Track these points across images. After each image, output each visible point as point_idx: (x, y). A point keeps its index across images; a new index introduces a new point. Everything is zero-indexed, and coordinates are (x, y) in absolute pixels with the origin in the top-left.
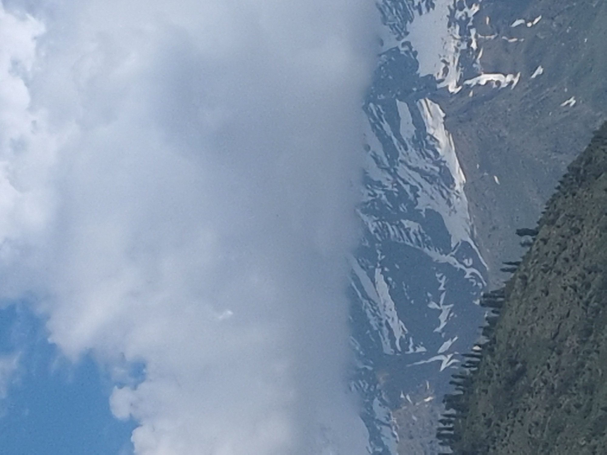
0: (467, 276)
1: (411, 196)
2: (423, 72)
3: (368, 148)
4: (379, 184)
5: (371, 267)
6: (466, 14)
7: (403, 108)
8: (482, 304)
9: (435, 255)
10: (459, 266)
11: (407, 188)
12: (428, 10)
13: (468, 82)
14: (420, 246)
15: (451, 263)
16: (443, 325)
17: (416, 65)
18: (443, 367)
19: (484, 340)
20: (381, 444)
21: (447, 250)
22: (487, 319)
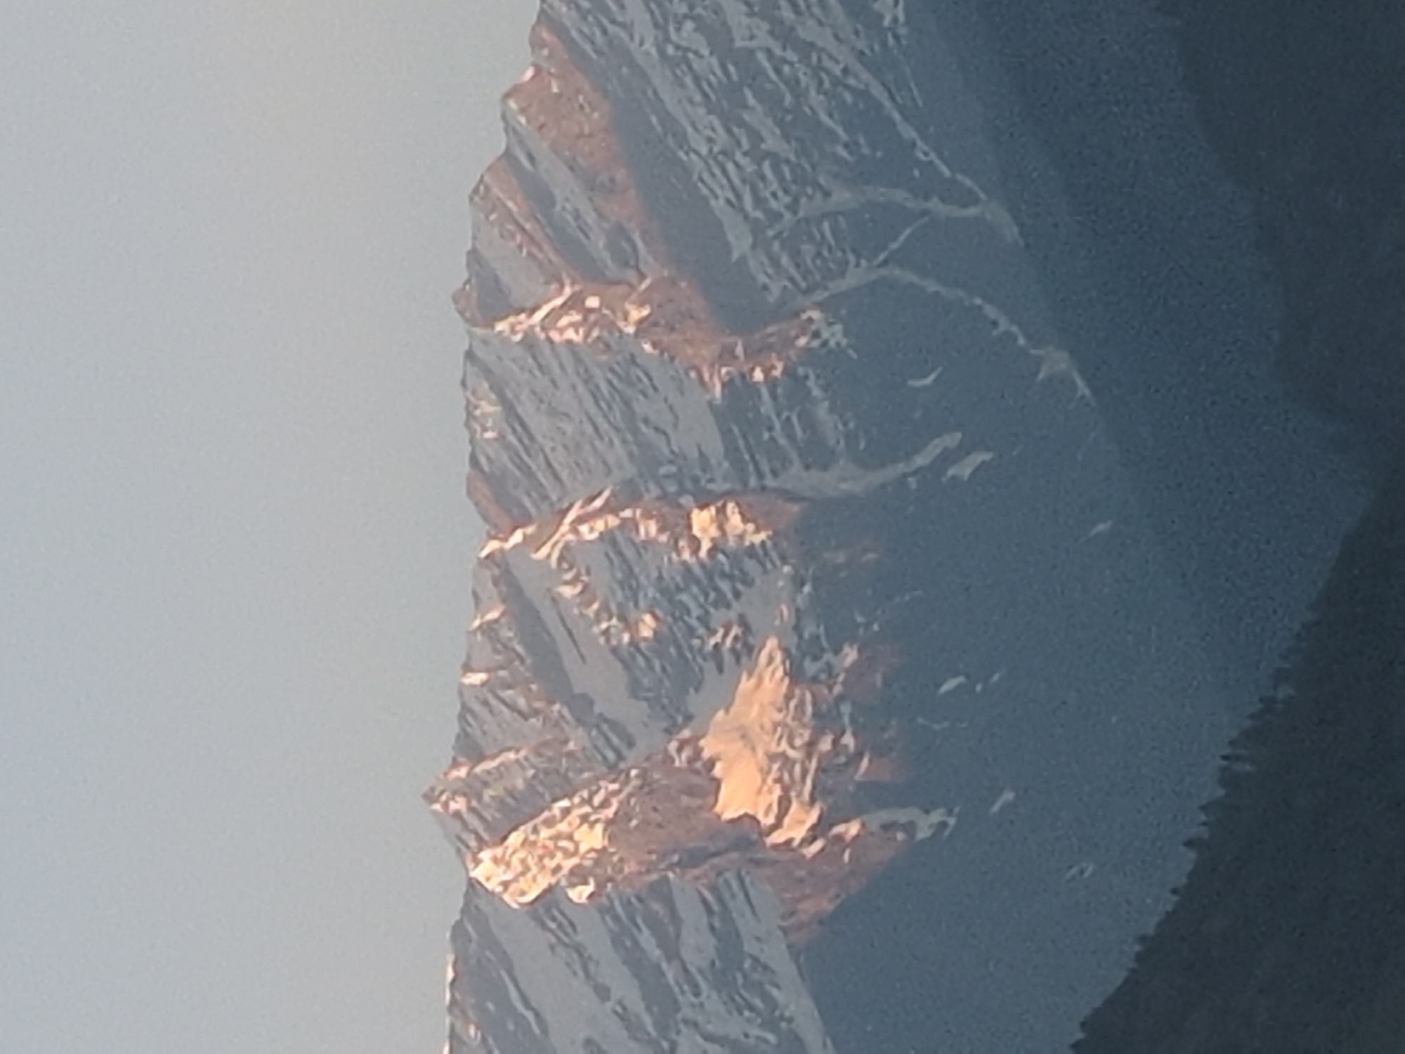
2: (729, 807)
3: (605, 993)
6: (829, 665)
12: (738, 660)
13: (840, 829)
17: (713, 789)
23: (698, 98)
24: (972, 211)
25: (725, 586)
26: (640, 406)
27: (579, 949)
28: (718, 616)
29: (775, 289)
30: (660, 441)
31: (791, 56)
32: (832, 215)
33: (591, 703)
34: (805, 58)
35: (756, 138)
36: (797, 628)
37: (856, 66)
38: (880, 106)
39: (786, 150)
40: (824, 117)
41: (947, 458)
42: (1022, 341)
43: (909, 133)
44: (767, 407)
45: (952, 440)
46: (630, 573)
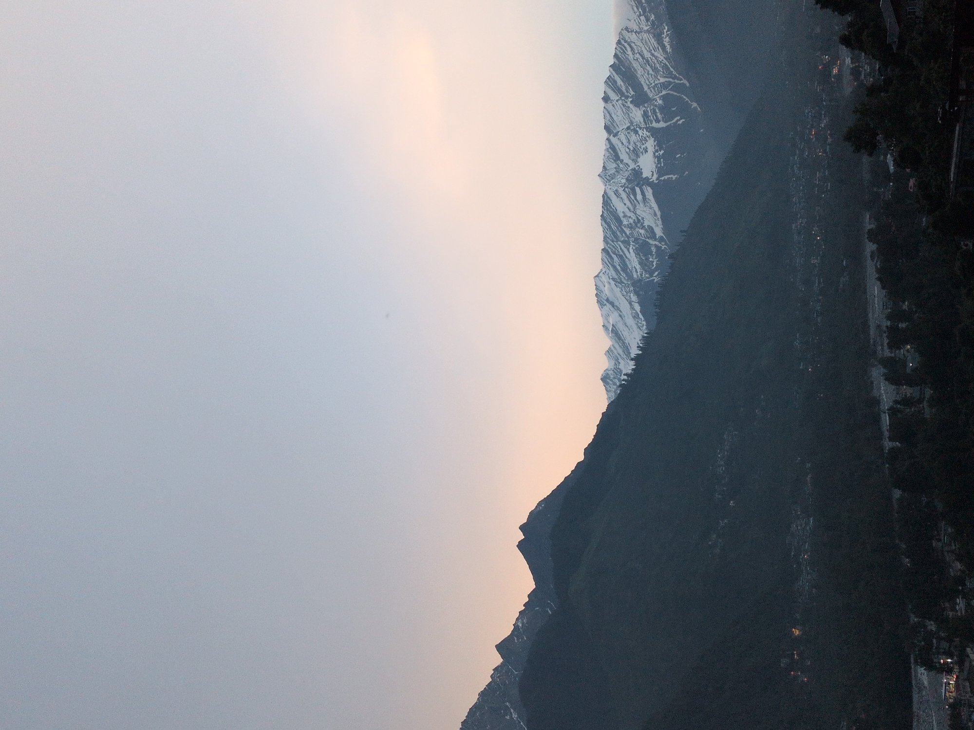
0: (663, 248)
1: (642, 221)
2: (644, 176)
3: (625, 204)
4: (630, 217)
5: (628, 247)
6: (659, 154)
7: (638, 190)
8: (669, 258)
9: (651, 242)
10: (660, 245)
11: (640, 218)
12: (645, 153)
13: (661, 179)
14: (645, 238)
15: (657, 244)
16: (655, 266)
17: (642, 173)
18: (655, 281)
19: (670, 271)
20: (634, 310)
21: (655, 240)
22: (671, 263)
23: (639, 66)
24: (682, 82)
25: (644, 142)
26: (631, 115)
27: (621, 198)
28: (643, 147)
29: (651, 95)
30: (633, 120)
31: (654, 58)
32: (660, 83)
33: (623, 160)
34: (656, 59)
35: (648, 72)
36: (655, 148)
37: (664, 60)
38: (667, 66)
39: (653, 73)
40: (659, 68)
41: (678, 121)
42: (690, 102)
43: (672, 70)
44: (650, 114)
45: (679, 118)
46: (629, 141)
